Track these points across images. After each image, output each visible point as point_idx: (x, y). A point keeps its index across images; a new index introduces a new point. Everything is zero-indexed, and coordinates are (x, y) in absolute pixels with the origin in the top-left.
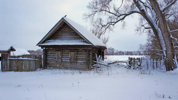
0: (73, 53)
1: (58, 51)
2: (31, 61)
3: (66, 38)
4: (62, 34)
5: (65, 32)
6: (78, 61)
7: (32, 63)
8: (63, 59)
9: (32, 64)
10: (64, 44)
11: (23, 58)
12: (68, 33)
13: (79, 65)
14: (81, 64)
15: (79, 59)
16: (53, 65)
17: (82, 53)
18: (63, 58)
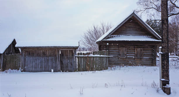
0: (139, 49)
1: (123, 47)
2: (103, 58)
3: (131, 33)
4: (126, 29)
5: (130, 27)
6: (144, 57)
7: (105, 60)
8: (128, 56)
9: (105, 62)
10: (134, 40)
11: (94, 55)
12: (133, 28)
13: (144, 61)
14: (146, 60)
15: (144, 55)
16: (116, 62)
17: (147, 50)
18: (128, 54)
